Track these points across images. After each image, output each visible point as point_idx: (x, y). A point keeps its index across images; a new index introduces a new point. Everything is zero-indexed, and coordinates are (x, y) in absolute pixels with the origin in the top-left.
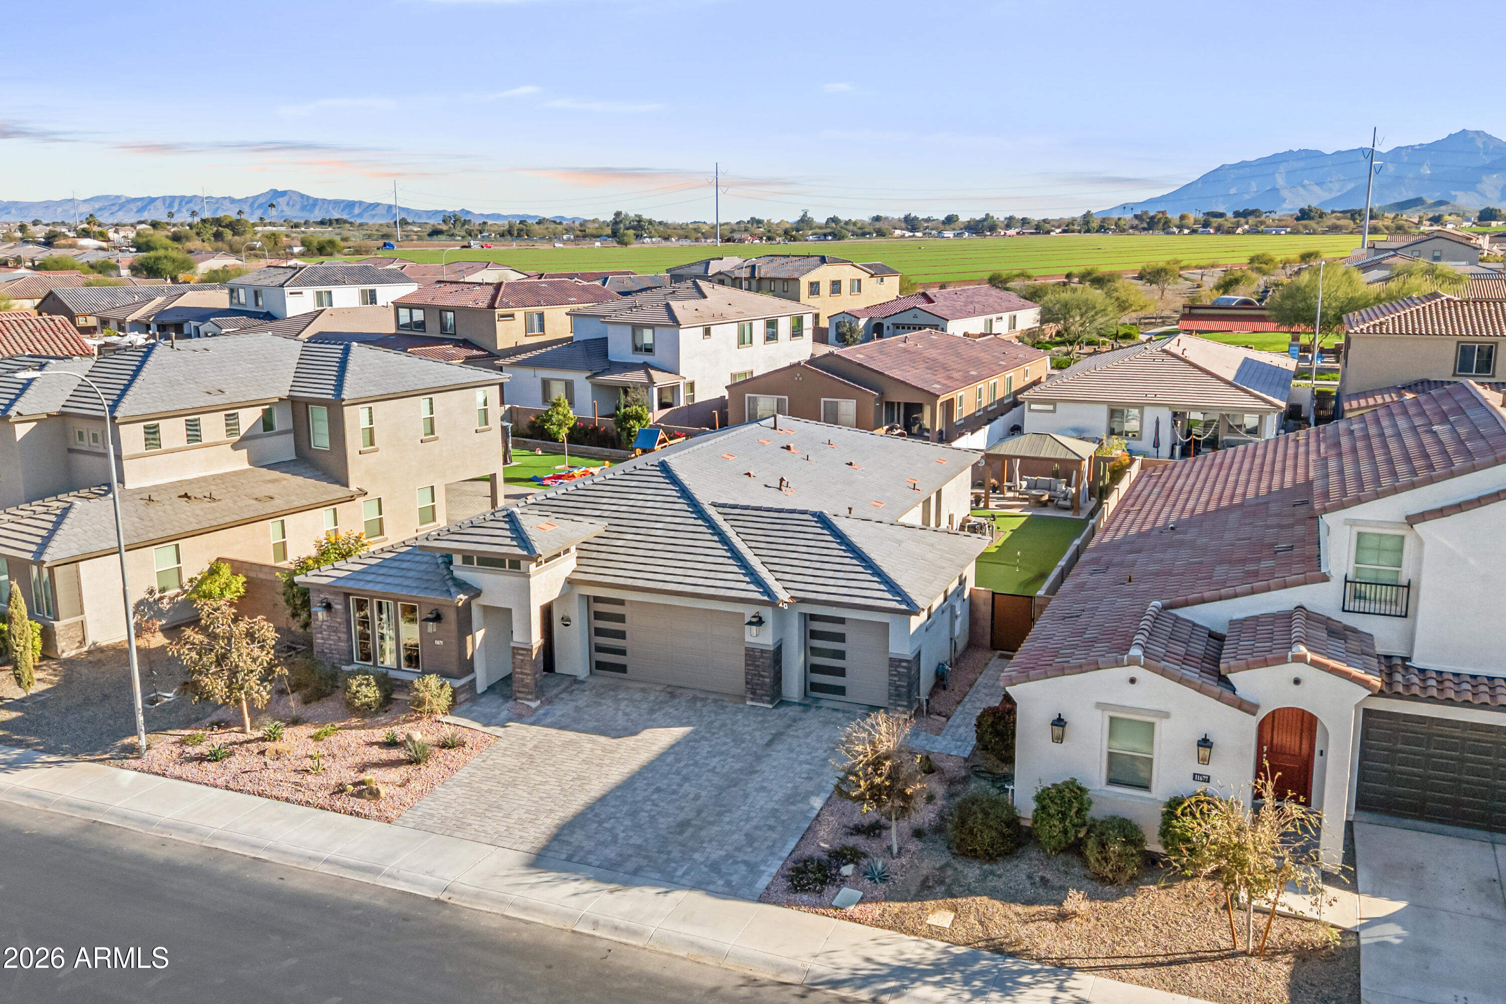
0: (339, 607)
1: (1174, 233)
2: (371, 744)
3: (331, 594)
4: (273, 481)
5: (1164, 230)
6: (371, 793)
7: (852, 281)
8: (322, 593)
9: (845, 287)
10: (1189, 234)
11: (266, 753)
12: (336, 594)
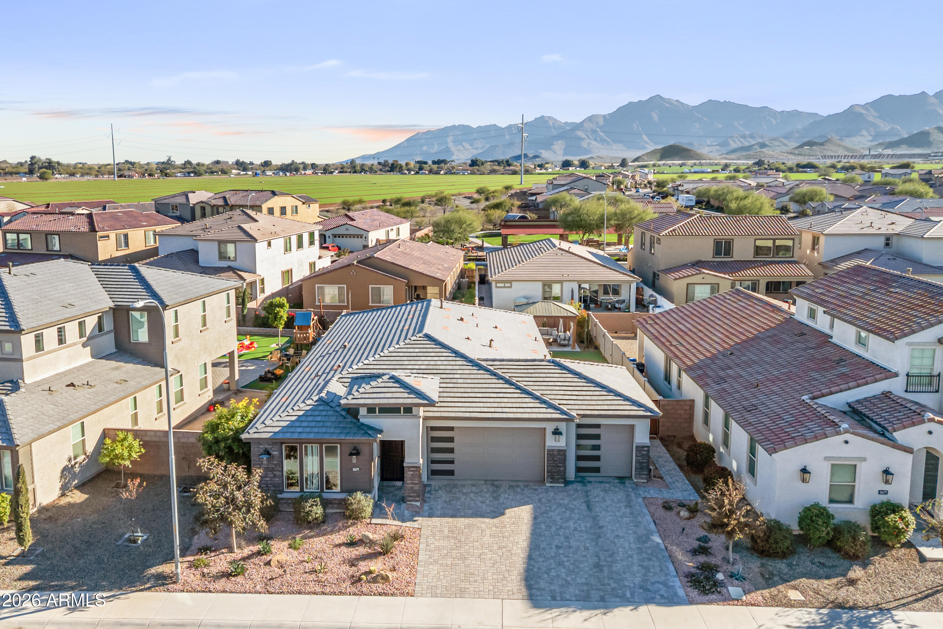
0: (275, 453)
1: (406, 174)
2: (339, 545)
3: (269, 445)
4: (117, 368)
5: (399, 172)
6: (383, 578)
7: (292, 206)
8: (261, 444)
9: (289, 210)
10: (415, 174)
11: (272, 564)
12: (274, 444)
